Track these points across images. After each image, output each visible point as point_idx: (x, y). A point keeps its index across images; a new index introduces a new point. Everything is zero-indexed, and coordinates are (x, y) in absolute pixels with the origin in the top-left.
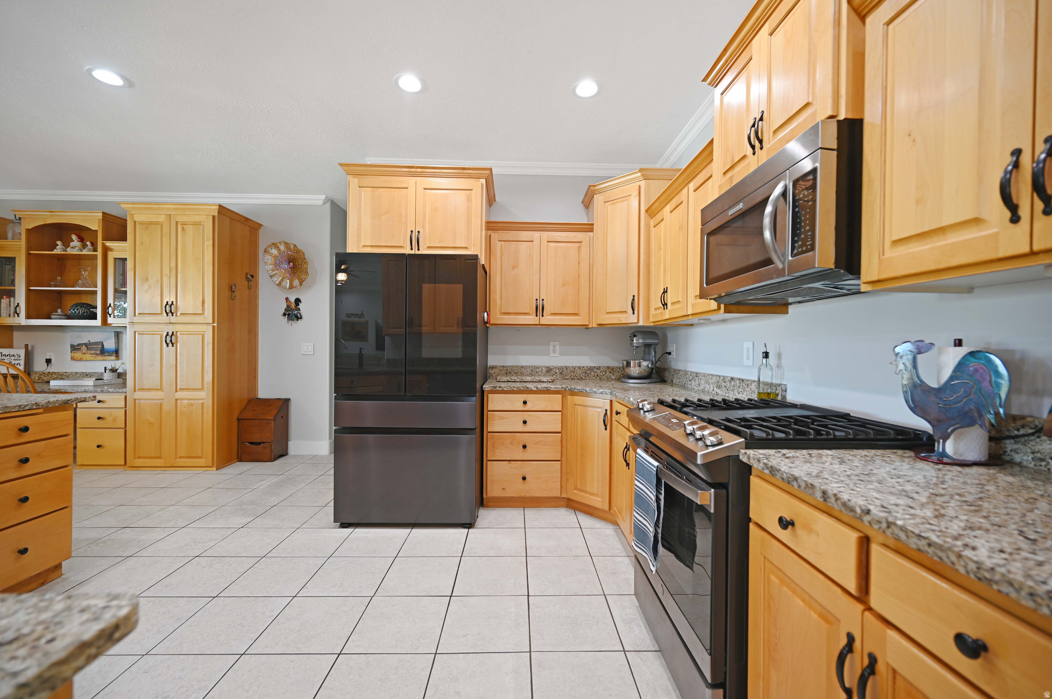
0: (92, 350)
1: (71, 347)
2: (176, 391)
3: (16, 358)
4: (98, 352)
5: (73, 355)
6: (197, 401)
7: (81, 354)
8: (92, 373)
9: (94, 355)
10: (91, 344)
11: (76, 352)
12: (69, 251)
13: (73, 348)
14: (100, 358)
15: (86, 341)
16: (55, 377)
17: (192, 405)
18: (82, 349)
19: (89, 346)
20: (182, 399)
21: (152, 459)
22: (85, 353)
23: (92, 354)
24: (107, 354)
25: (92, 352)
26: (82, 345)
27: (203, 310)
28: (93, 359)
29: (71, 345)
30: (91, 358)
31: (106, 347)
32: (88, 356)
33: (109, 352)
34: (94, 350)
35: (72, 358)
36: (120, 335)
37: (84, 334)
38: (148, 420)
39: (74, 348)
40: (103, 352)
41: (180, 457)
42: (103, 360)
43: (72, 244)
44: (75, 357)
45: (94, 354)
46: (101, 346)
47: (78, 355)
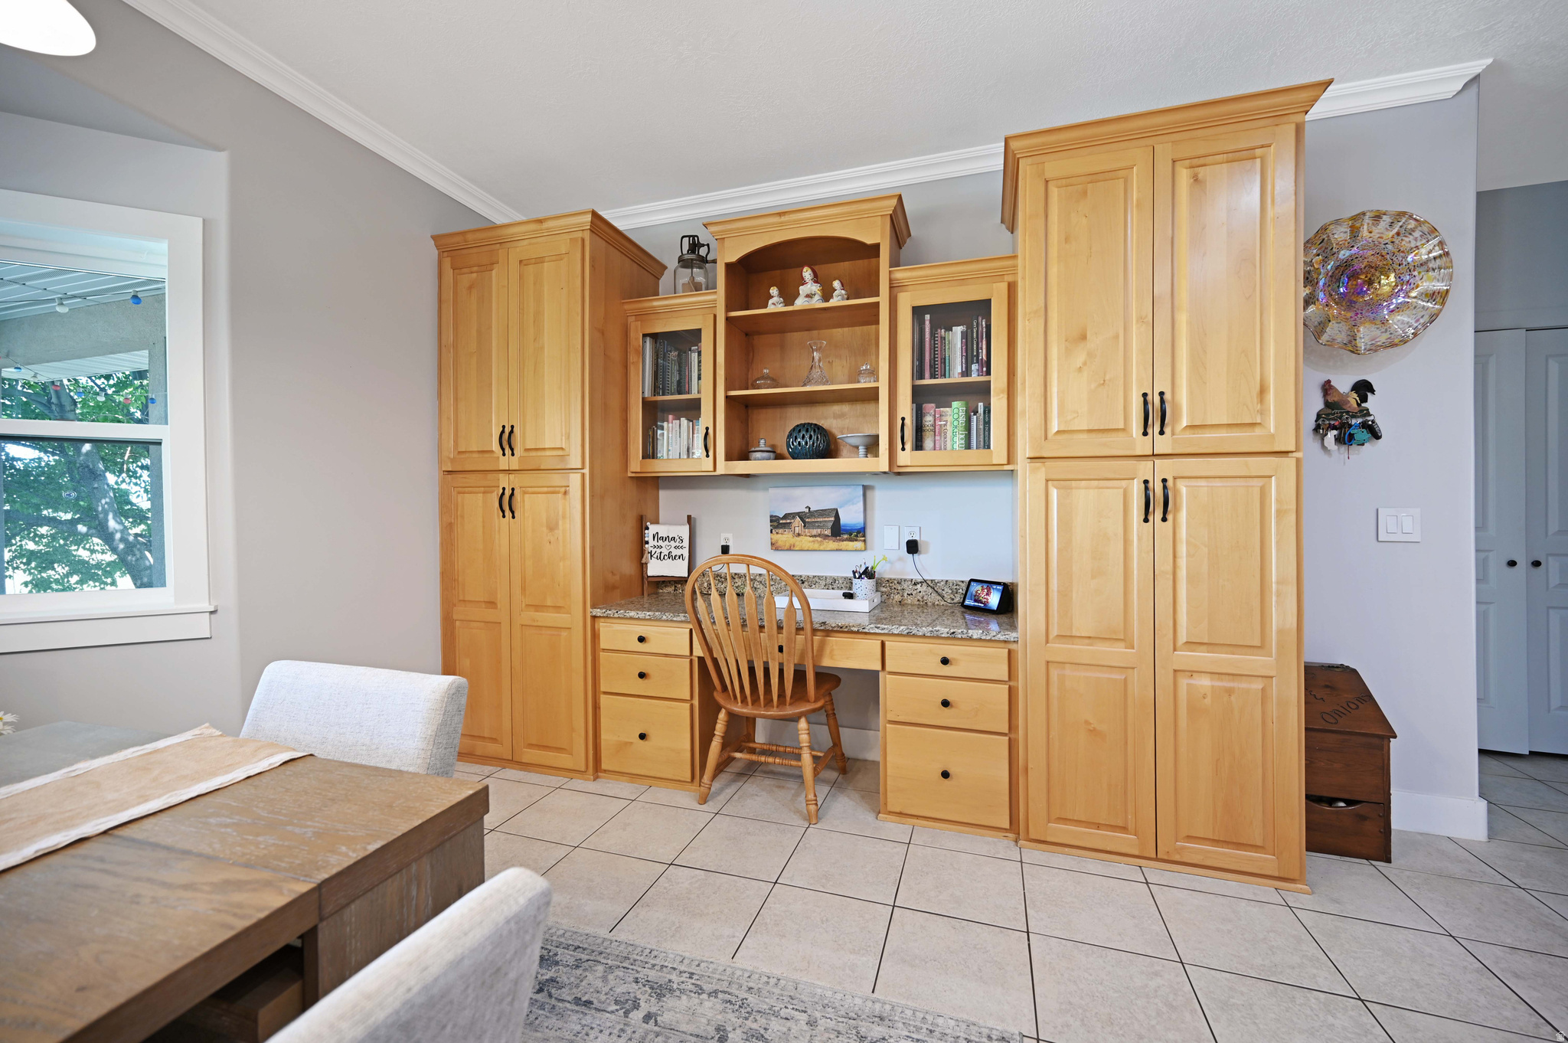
0: (814, 527)
1: (771, 521)
2: (1175, 650)
3: (677, 544)
4: (828, 532)
5: (775, 537)
6: (1243, 685)
7: (790, 535)
8: (814, 577)
9: (819, 539)
10: (811, 513)
11: (780, 531)
12: (800, 303)
13: (775, 524)
14: (832, 544)
15: (802, 509)
16: (740, 584)
17: (1230, 692)
18: (793, 525)
19: (807, 518)
20: (1192, 673)
21: (1098, 828)
22: (799, 535)
23: (815, 536)
24: (845, 536)
25: (815, 532)
26: (794, 518)
27: (1263, 412)
28: (816, 546)
29: (771, 516)
30: (811, 546)
31: (843, 521)
32: (805, 541)
33: (849, 532)
34: (819, 527)
35: (772, 544)
36: (869, 493)
37: (798, 492)
38: (1087, 722)
39: (778, 523)
40: (838, 531)
41: (1190, 838)
42: (837, 550)
43: (803, 290)
44: (780, 543)
45: (819, 536)
46: (833, 519)
47: (784, 537)
